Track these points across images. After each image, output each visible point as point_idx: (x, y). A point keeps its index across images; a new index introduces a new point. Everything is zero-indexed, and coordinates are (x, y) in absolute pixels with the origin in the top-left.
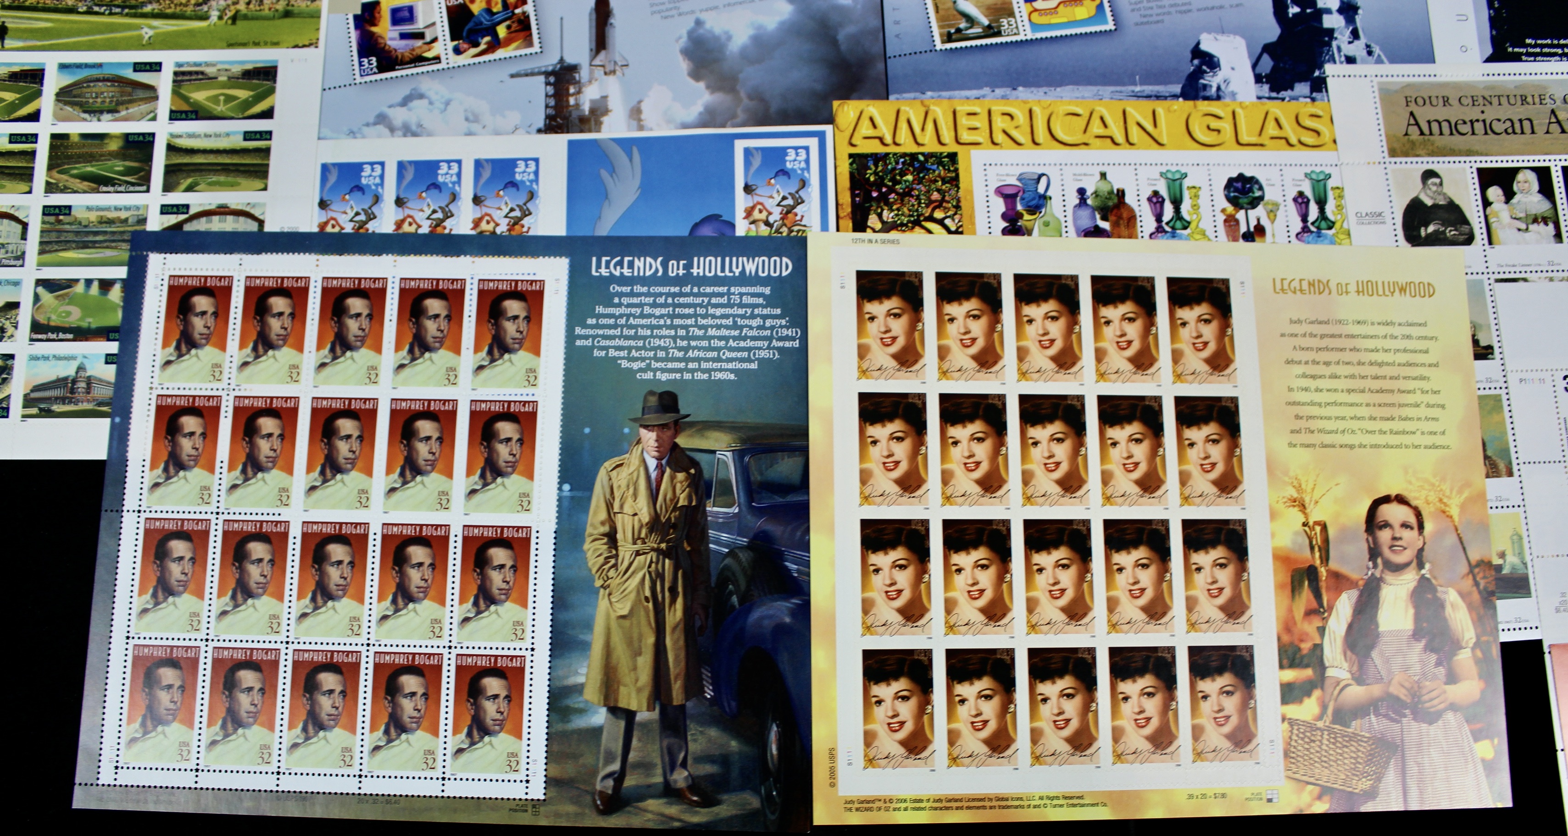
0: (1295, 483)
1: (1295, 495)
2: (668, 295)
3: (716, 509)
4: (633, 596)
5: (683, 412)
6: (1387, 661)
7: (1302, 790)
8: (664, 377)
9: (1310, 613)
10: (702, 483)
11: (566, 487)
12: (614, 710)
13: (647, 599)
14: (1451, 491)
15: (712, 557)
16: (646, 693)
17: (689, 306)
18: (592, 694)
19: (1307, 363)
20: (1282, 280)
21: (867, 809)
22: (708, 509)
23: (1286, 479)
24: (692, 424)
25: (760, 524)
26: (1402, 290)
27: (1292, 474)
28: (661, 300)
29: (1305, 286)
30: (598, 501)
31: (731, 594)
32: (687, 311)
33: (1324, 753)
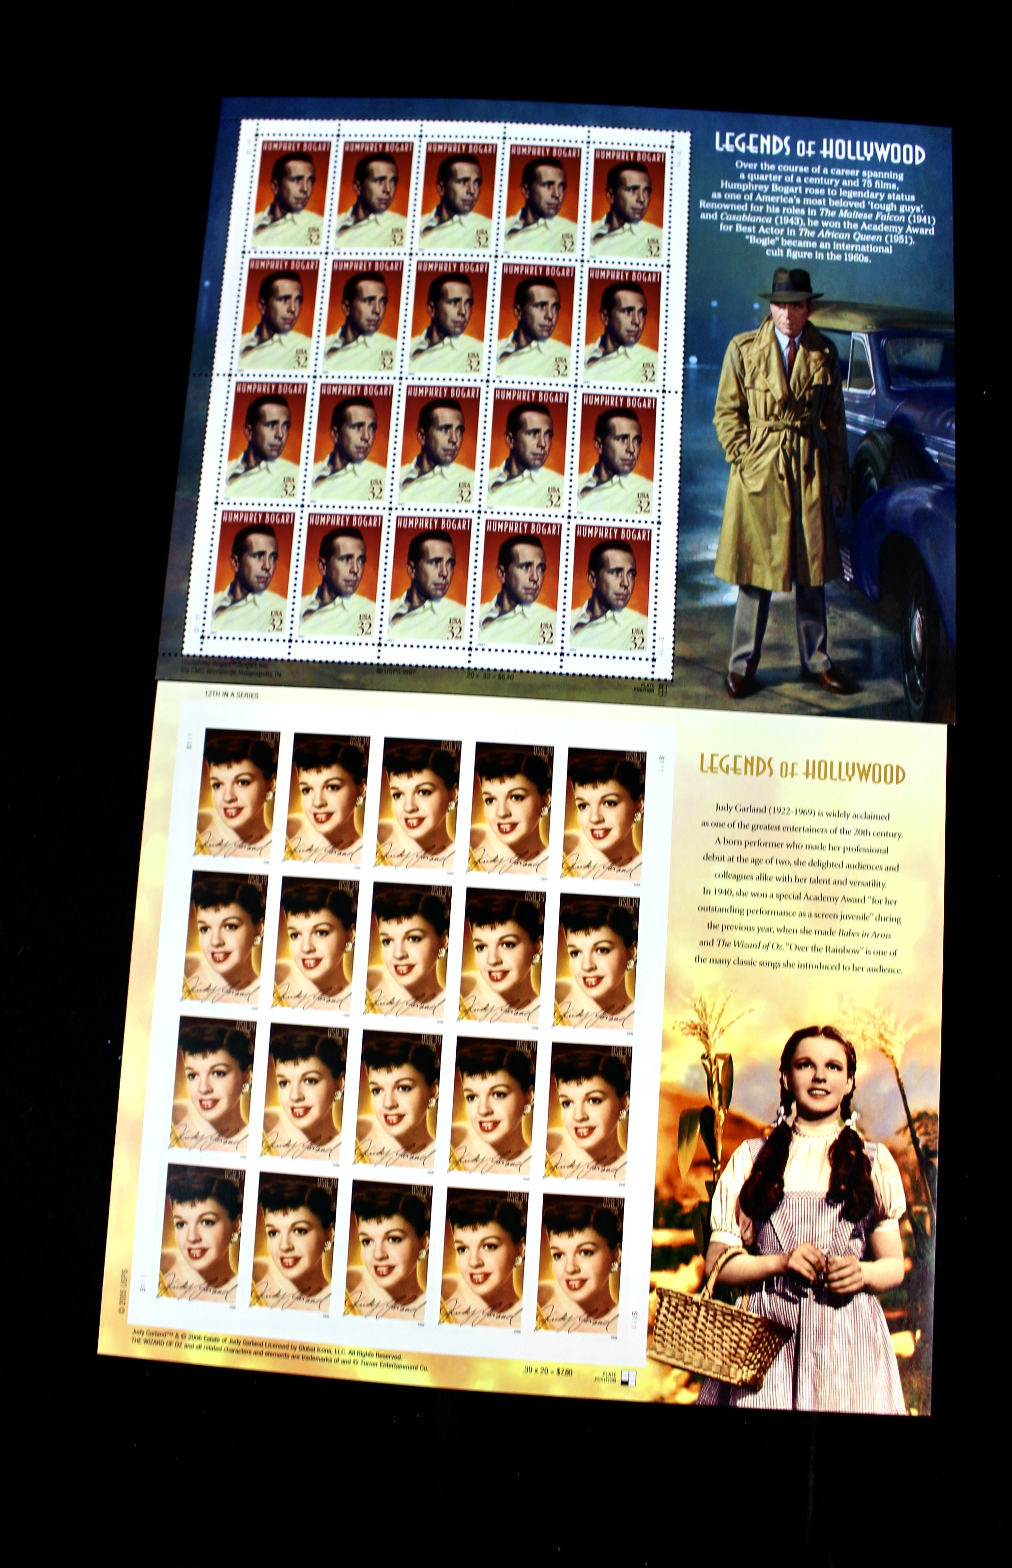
0: (699, 1006)
1: (697, 1020)
2: (796, 174)
3: (852, 390)
4: (766, 472)
5: (815, 290)
6: (790, 1228)
7: (666, 1374)
8: (795, 255)
9: (697, 1165)
10: (837, 363)
11: (693, 360)
12: (747, 589)
13: (781, 477)
14: (896, 1025)
15: (849, 438)
16: (781, 574)
17: (819, 186)
18: (723, 571)
19: (731, 859)
20: (712, 756)
21: (156, 1343)
22: (845, 389)
23: (688, 1001)
24: (826, 304)
25: (899, 407)
26: (864, 774)
27: (696, 995)
28: (790, 179)
29: (741, 763)
30: (727, 375)
31: (870, 476)
32: (817, 191)
33: (698, 1332)
